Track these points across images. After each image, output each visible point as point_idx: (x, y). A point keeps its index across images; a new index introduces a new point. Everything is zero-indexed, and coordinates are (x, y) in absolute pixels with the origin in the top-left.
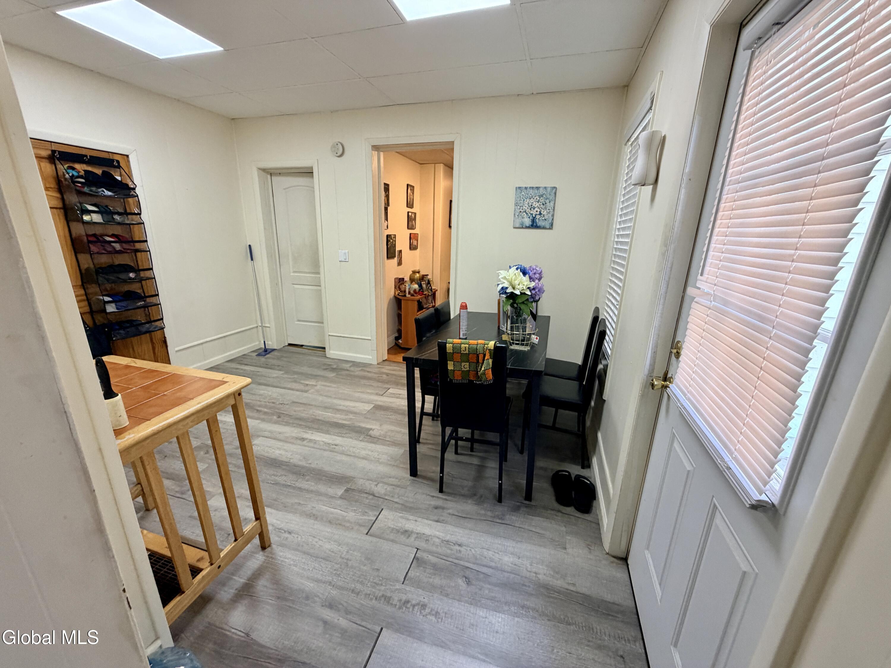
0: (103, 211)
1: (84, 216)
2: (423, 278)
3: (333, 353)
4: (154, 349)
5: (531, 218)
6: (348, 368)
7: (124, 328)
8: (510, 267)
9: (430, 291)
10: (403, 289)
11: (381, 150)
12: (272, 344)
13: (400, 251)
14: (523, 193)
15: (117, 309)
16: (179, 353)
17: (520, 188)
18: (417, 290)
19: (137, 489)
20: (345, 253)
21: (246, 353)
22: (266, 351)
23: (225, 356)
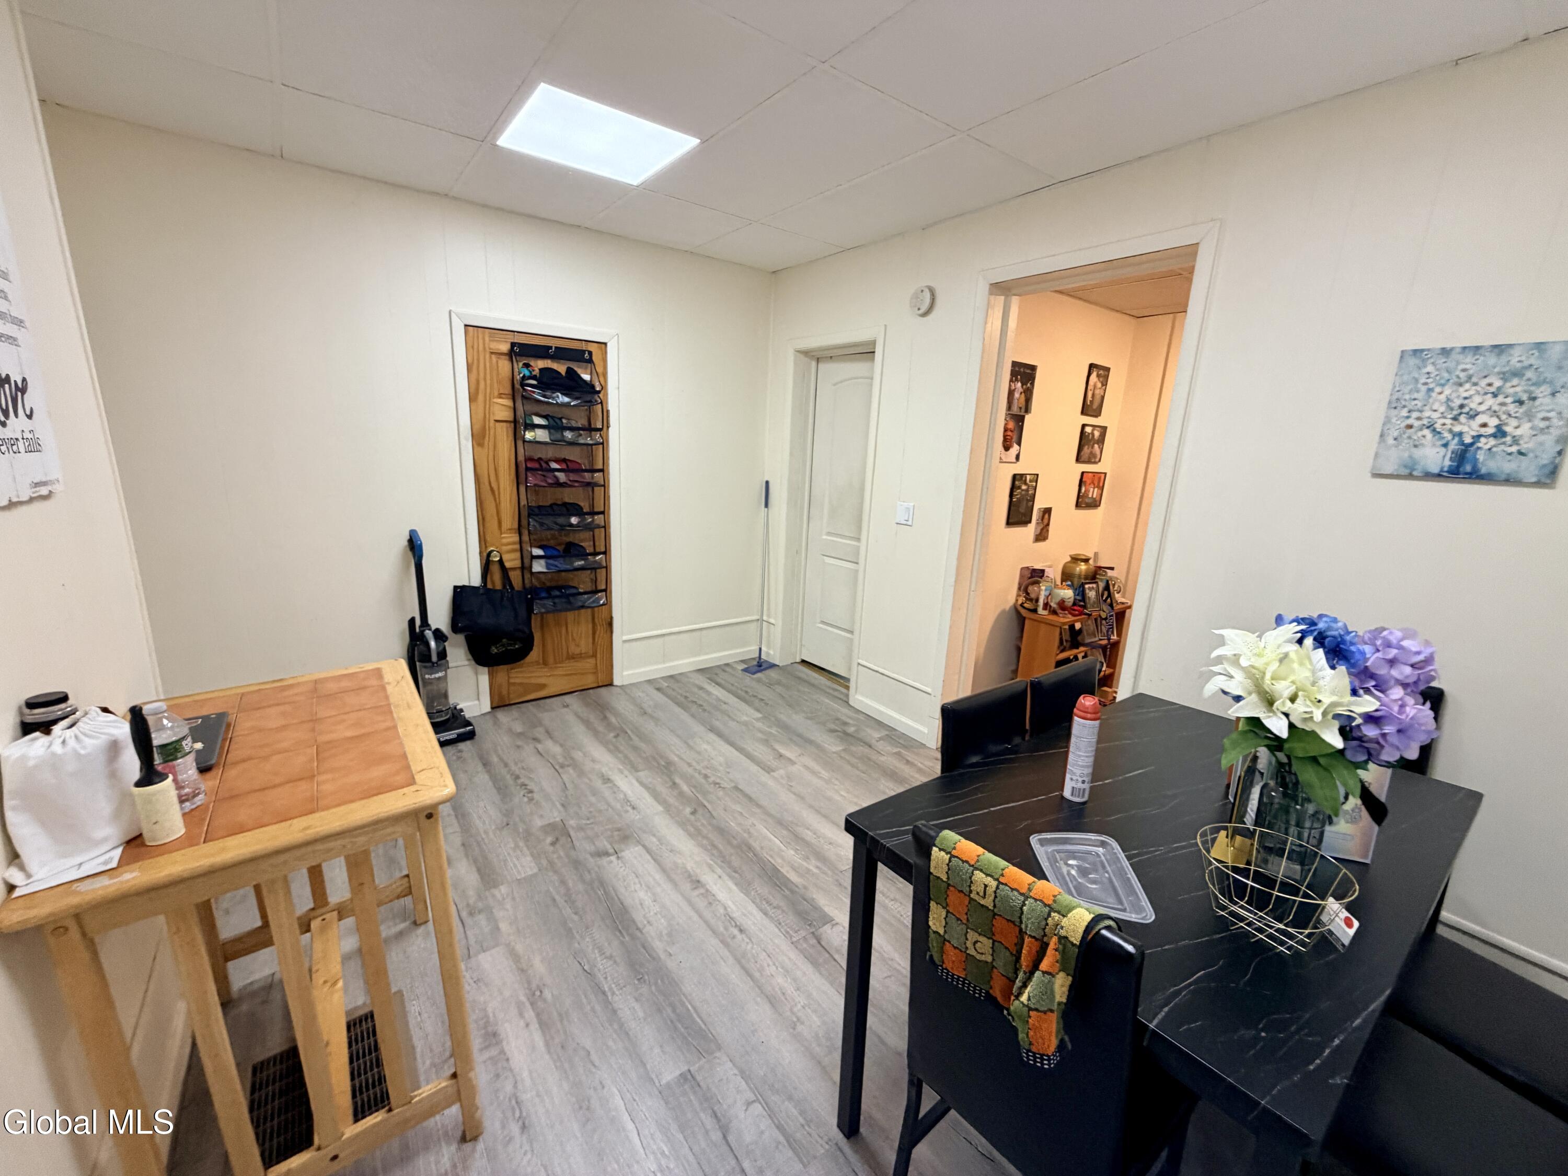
0: (555, 425)
1: (527, 433)
2: (1094, 575)
3: (861, 699)
4: (594, 633)
5: (1454, 445)
6: (873, 742)
7: (550, 596)
8: (1279, 620)
9: (1105, 607)
10: (1033, 596)
11: (1014, 292)
12: (773, 654)
13: (1047, 511)
14: (1430, 368)
15: (548, 568)
16: (627, 645)
17: (1416, 352)
18: (1069, 603)
19: (402, 885)
20: (908, 509)
21: (730, 661)
22: (760, 665)
23: (694, 662)
